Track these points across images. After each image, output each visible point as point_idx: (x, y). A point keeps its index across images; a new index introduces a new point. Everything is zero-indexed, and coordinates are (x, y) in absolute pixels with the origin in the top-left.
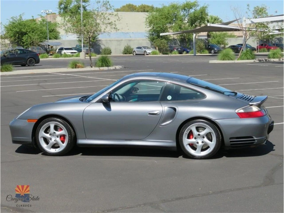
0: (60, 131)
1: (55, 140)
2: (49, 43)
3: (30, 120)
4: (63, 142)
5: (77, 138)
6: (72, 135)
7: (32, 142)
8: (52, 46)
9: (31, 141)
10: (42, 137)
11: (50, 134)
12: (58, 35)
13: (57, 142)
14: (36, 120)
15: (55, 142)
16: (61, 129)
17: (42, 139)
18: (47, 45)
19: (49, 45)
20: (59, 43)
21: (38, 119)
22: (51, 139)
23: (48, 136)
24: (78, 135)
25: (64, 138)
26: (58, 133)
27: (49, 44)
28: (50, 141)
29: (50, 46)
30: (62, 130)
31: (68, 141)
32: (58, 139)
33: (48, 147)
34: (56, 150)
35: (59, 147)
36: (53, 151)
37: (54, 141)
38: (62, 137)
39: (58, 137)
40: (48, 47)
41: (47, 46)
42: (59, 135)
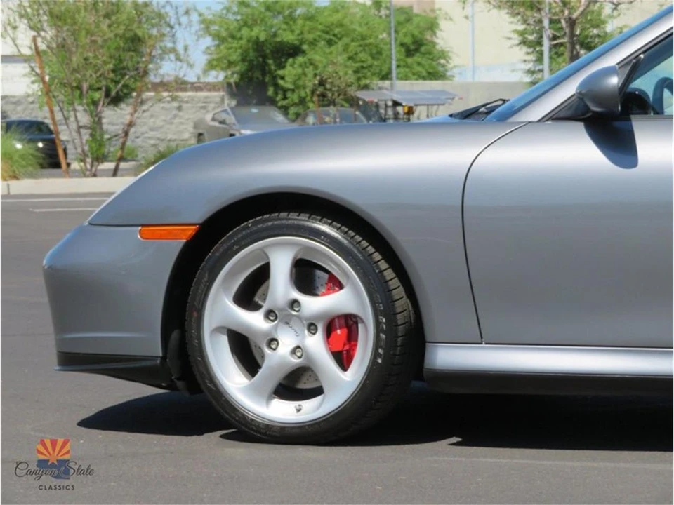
0: (330, 291)
1: (298, 347)
2: (398, 93)
3: (152, 227)
4: (343, 360)
5: (428, 337)
6: (400, 319)
7: (164, 358)
8: (412, 105)
9: (159, 352)
10: (219, 330)
11: (270, 314)
12: (443, 66)
13: (309, 358)
14: (191, 231)
15: (295, 361)
16: (335, 284)
17: (224, 340)
18: (390, 103)
19: (396, 104)
20: (443, 92)
21: (200, 221)
22: (272, 342)
23: (254, 321)
24: (436, 318)
25: (352, 338)
26: (314, 305)
27: (397, 98)
28: (267, 351)
29: (400, 109)
30: (341, 287)
31: (375, 355)
32: (316, 344)
33: (254, 391)
34: (299, 410)
35: (318, 391)
36: (283, 412)
37: (293, 352)
38: (339, 331)
39: (312, 328)
40: (390, 112)
41: (387, 106)
42: (320, 317)
